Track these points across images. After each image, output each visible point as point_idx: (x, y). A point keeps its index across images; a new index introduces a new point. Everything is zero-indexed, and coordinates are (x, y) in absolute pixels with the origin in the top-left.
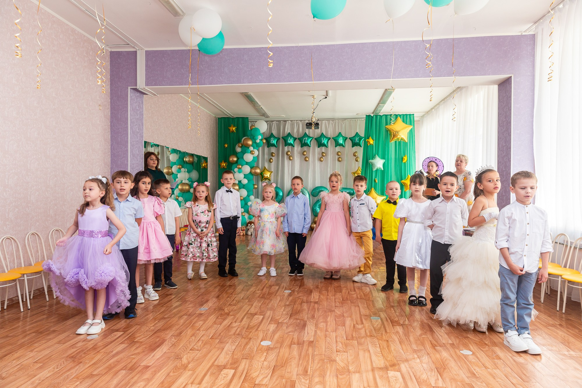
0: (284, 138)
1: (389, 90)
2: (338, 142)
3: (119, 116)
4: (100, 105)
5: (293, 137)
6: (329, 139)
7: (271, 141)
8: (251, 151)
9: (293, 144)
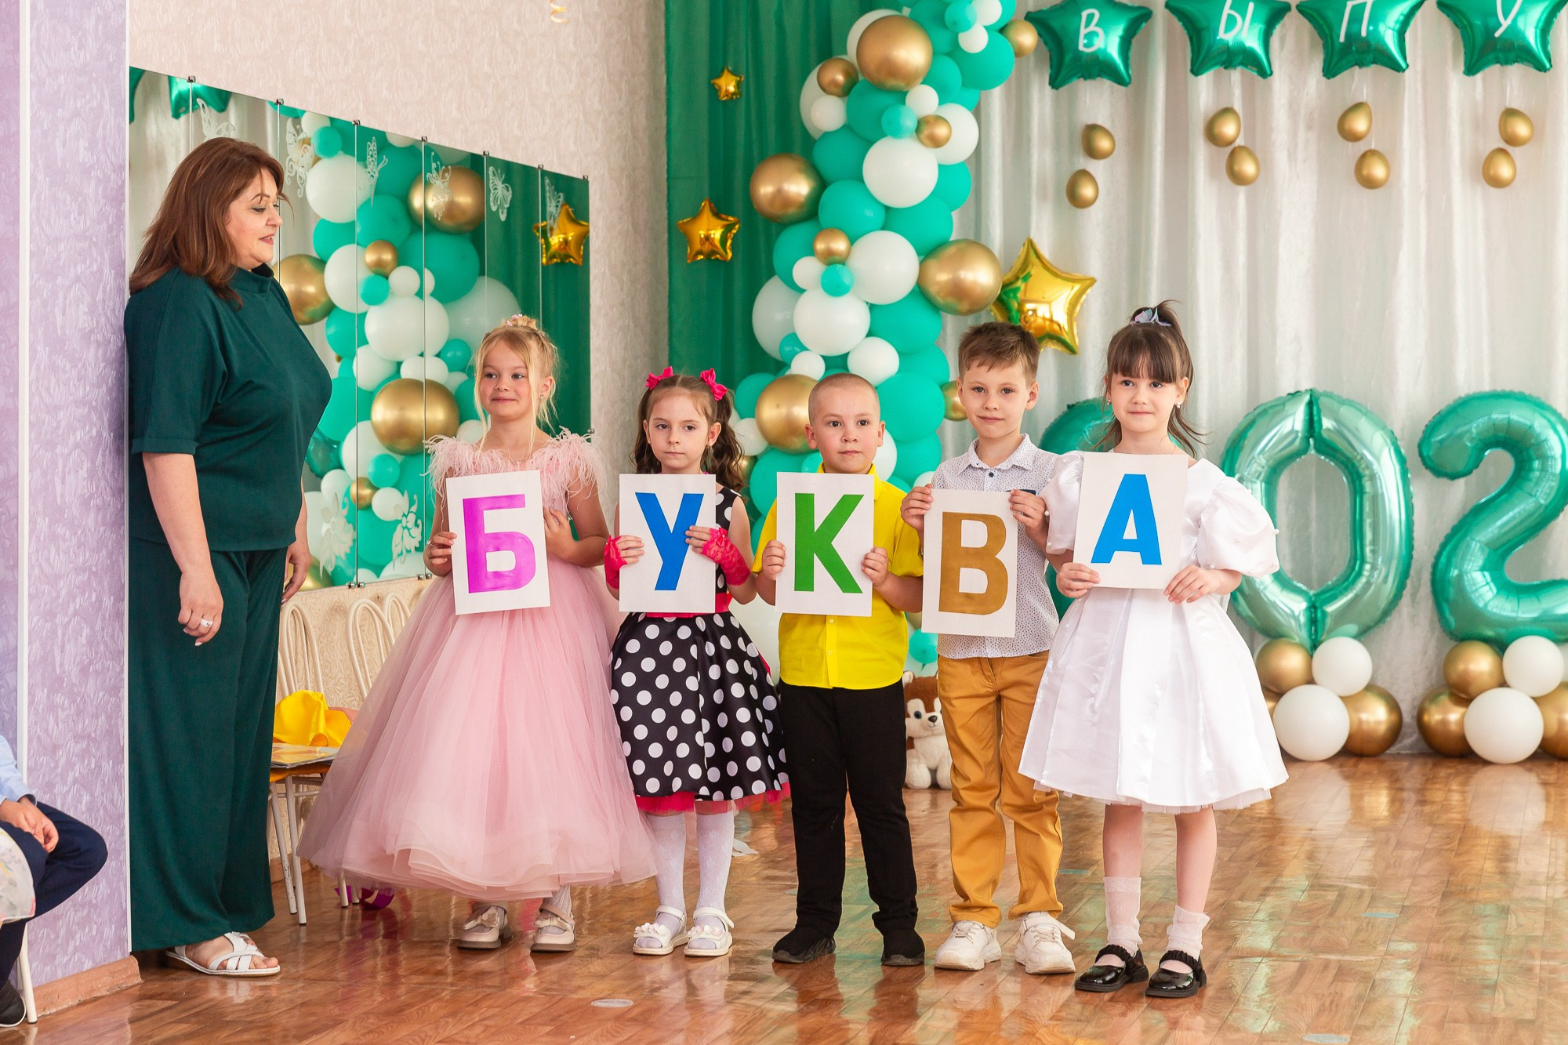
0: (1187, 7)
7: (1083, 31)
8: (922, 123)
9: (1259, 50)
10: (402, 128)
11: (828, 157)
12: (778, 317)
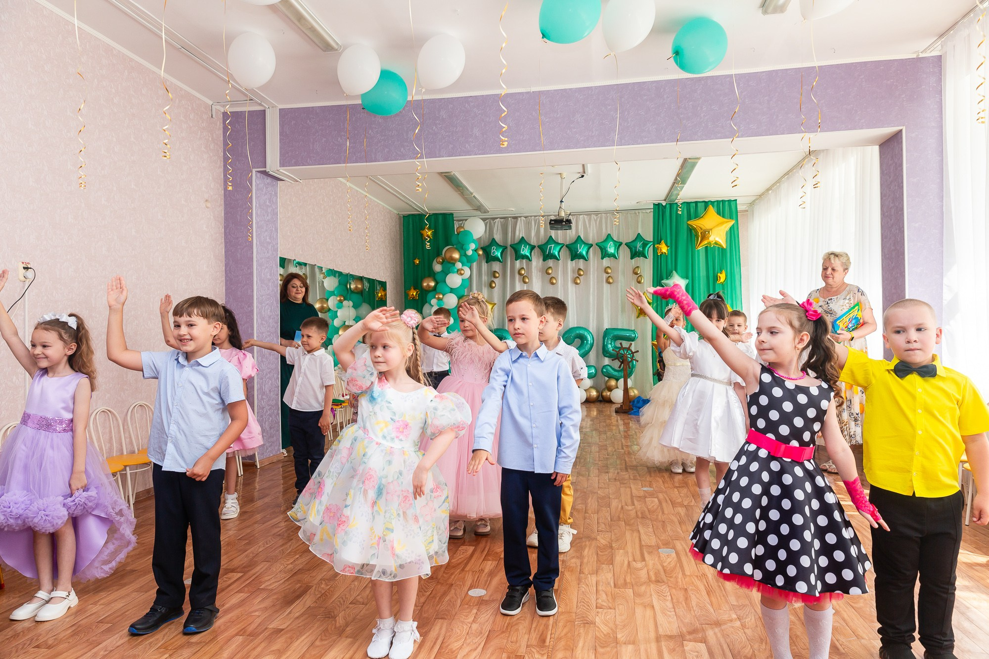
0: (514, 246)
1: (689, 161)
2: (606, 251)
3: (239, 217)
4: (207, 201)
5: (530, 245)
6: (591, 245)
7: (492, 251)
8: (458, 270)
9: (529, 256)
10: (345, 271)
11: (438, 277)
12: (428, 311)
